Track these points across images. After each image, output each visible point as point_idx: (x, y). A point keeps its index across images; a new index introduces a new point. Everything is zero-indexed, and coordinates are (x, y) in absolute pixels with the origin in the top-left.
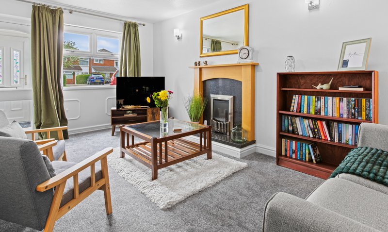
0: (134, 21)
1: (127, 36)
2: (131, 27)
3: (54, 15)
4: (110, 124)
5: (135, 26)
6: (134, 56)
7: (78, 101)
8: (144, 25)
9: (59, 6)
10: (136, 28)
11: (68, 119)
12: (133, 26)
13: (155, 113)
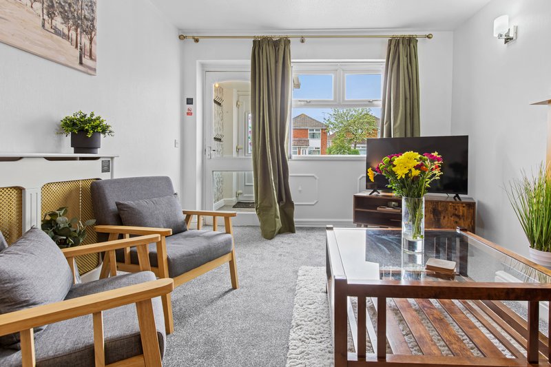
0: (407, 33)
1: (393, 64)
2: (401, 45)
3: (277, 48)
4: (352, 220)
5: (410, 42)
6: (406, 99)
7: (316, 179)
8: (429, 37)
9: (284, 35)
10: (412, 45)
11: (295, 203)
12: (406, 42)
13: (440, 213)
